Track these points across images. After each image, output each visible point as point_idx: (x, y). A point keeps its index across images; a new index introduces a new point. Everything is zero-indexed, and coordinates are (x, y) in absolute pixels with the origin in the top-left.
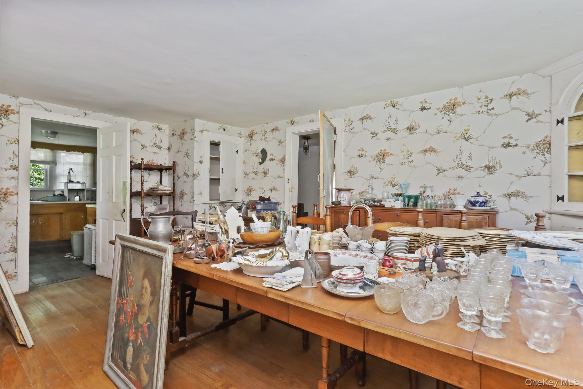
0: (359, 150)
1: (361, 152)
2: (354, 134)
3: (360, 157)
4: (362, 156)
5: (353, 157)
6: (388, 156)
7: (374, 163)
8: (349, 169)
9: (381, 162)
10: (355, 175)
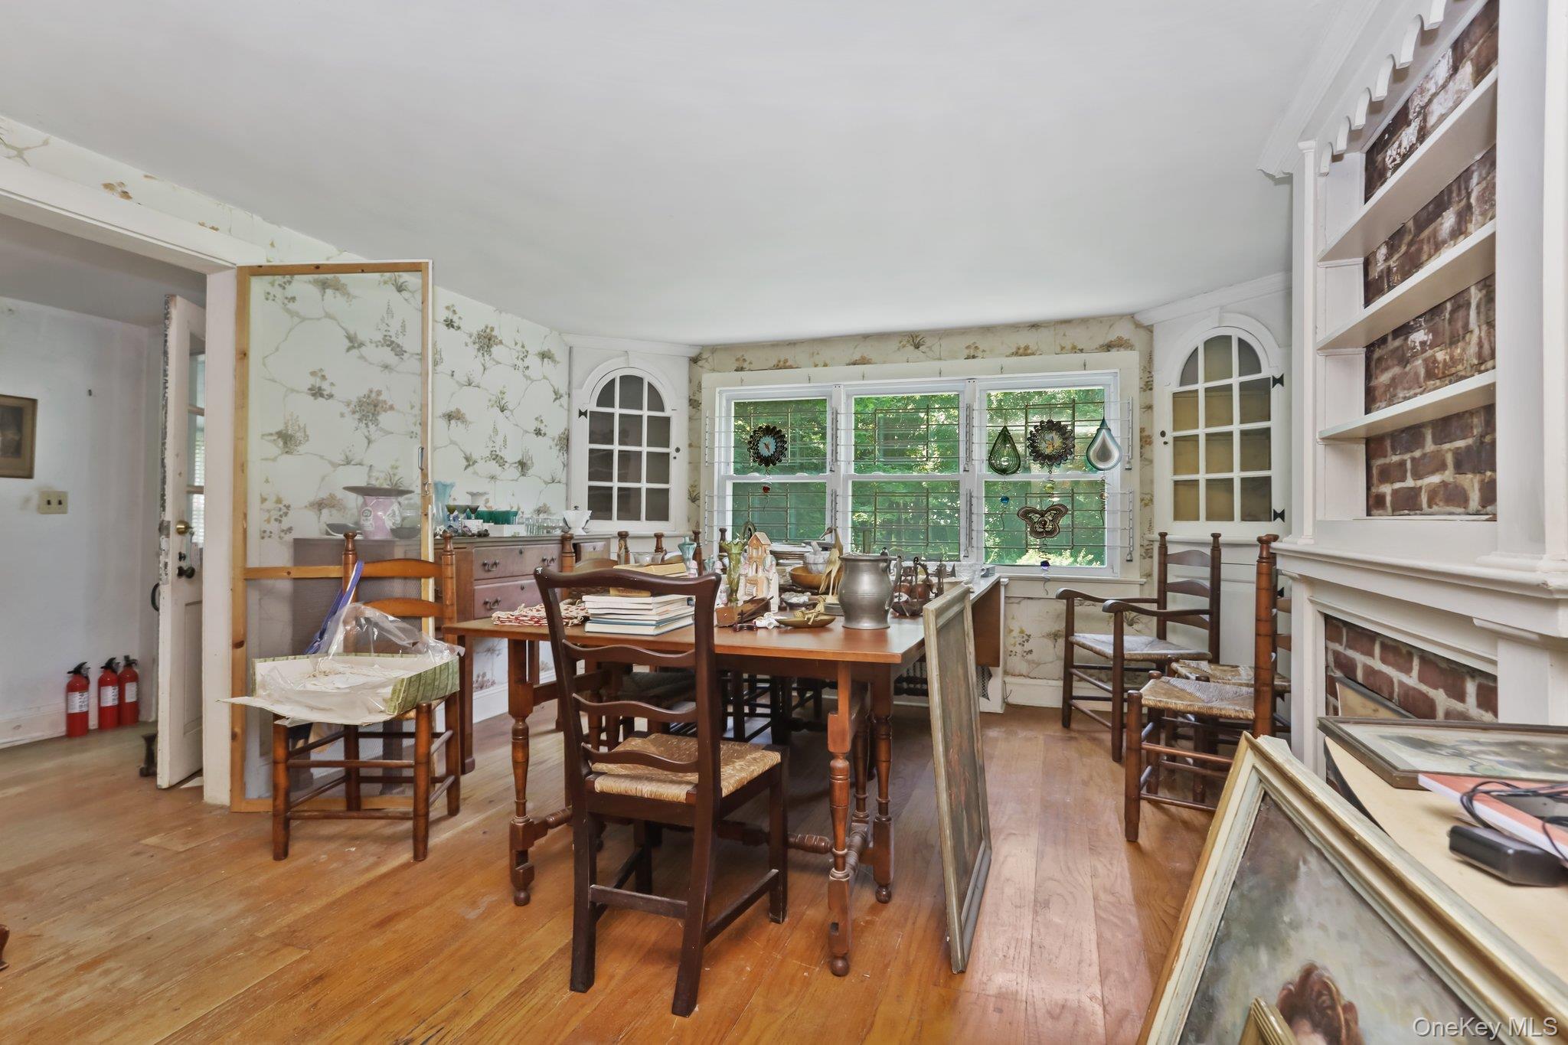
0: (313, 374)
1: (318, 380)
2: (296, 320)
3: (314, 395)
4: (322, 395)
5: (293, 390)
6: (385, 411)
7: (351, 421)
8: (280, 427)
9: (370, 424)
10: (301, 449)
